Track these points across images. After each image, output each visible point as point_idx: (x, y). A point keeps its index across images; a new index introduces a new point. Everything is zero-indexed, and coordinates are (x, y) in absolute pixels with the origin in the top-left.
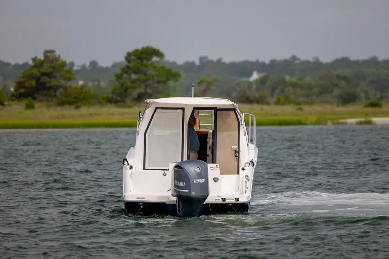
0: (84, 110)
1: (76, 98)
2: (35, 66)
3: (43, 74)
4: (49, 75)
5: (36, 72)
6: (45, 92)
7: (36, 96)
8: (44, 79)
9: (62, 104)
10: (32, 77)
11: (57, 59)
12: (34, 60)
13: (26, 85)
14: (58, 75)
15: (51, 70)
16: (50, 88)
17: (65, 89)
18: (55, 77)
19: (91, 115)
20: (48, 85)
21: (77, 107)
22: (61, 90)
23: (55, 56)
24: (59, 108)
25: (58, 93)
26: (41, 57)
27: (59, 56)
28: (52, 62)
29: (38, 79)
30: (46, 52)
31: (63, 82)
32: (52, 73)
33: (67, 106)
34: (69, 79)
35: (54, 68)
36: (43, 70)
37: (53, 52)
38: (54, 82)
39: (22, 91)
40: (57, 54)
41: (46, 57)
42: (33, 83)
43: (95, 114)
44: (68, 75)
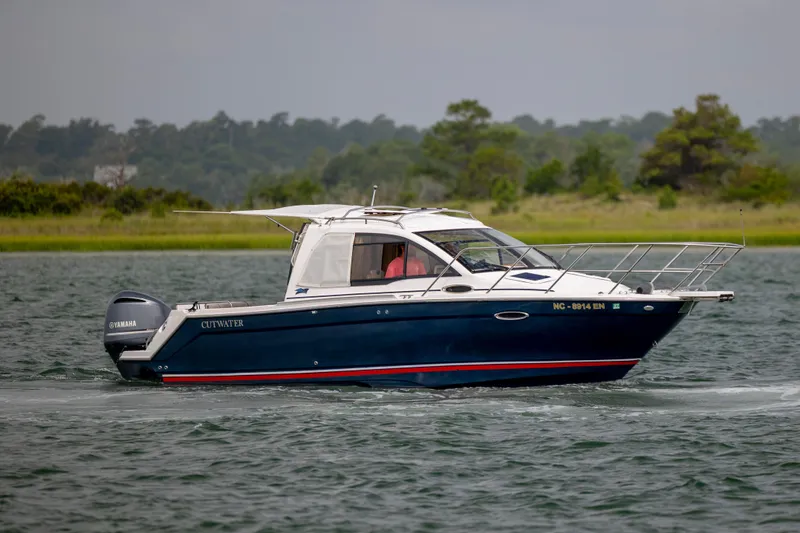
0: (770, 211)
1: (756, 187)
2: (680, 127)
3: (695, 141)
4: (708, 143)
5: (682, 137)
6: (699, 176)
7: (681, 183)
8: (698, 150)
9: (728, 199)
10: (674, 146)
11: (723, 112)
12: (679, 113)
13: (664, 161)
14: (724, 142)
15: (711, 134)
16: (710, 167)
17: (737, 169)
18: (719, 146)
19: (780, 221)
20: (705, 163)
21: (757, 206)
22: (730, 173)
23: (718, 105)
24: (723, 207)
25: (724, 178)
26: (692, 109)
27: (726, 106)
28: (712, 117)
29: (685, 150)
30: (703, 98)
31: (734, 158)
32: (712, 139)
33: (738, 204)
34: (745, 152)
35: (715, 129)
36: (695, 133)
37: (714, 98)
38: (716, 158)
39: (655, 172)
40: (722, 102)
41: (701, 108)
42: (676, 158)
43: (788, 219)
44: (743, 144)
